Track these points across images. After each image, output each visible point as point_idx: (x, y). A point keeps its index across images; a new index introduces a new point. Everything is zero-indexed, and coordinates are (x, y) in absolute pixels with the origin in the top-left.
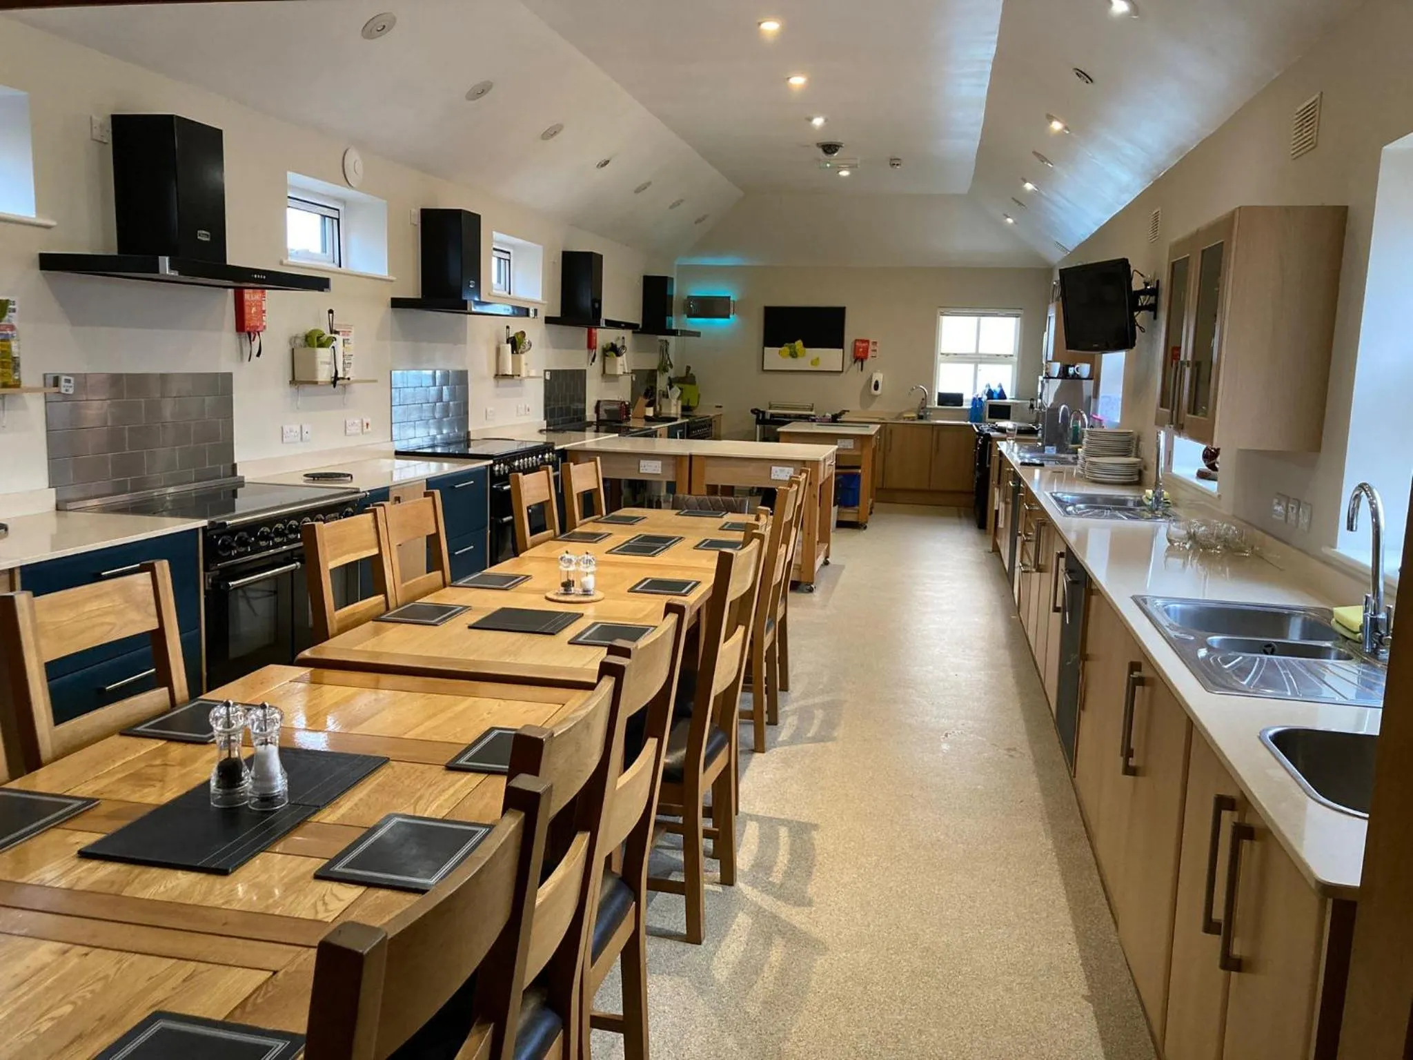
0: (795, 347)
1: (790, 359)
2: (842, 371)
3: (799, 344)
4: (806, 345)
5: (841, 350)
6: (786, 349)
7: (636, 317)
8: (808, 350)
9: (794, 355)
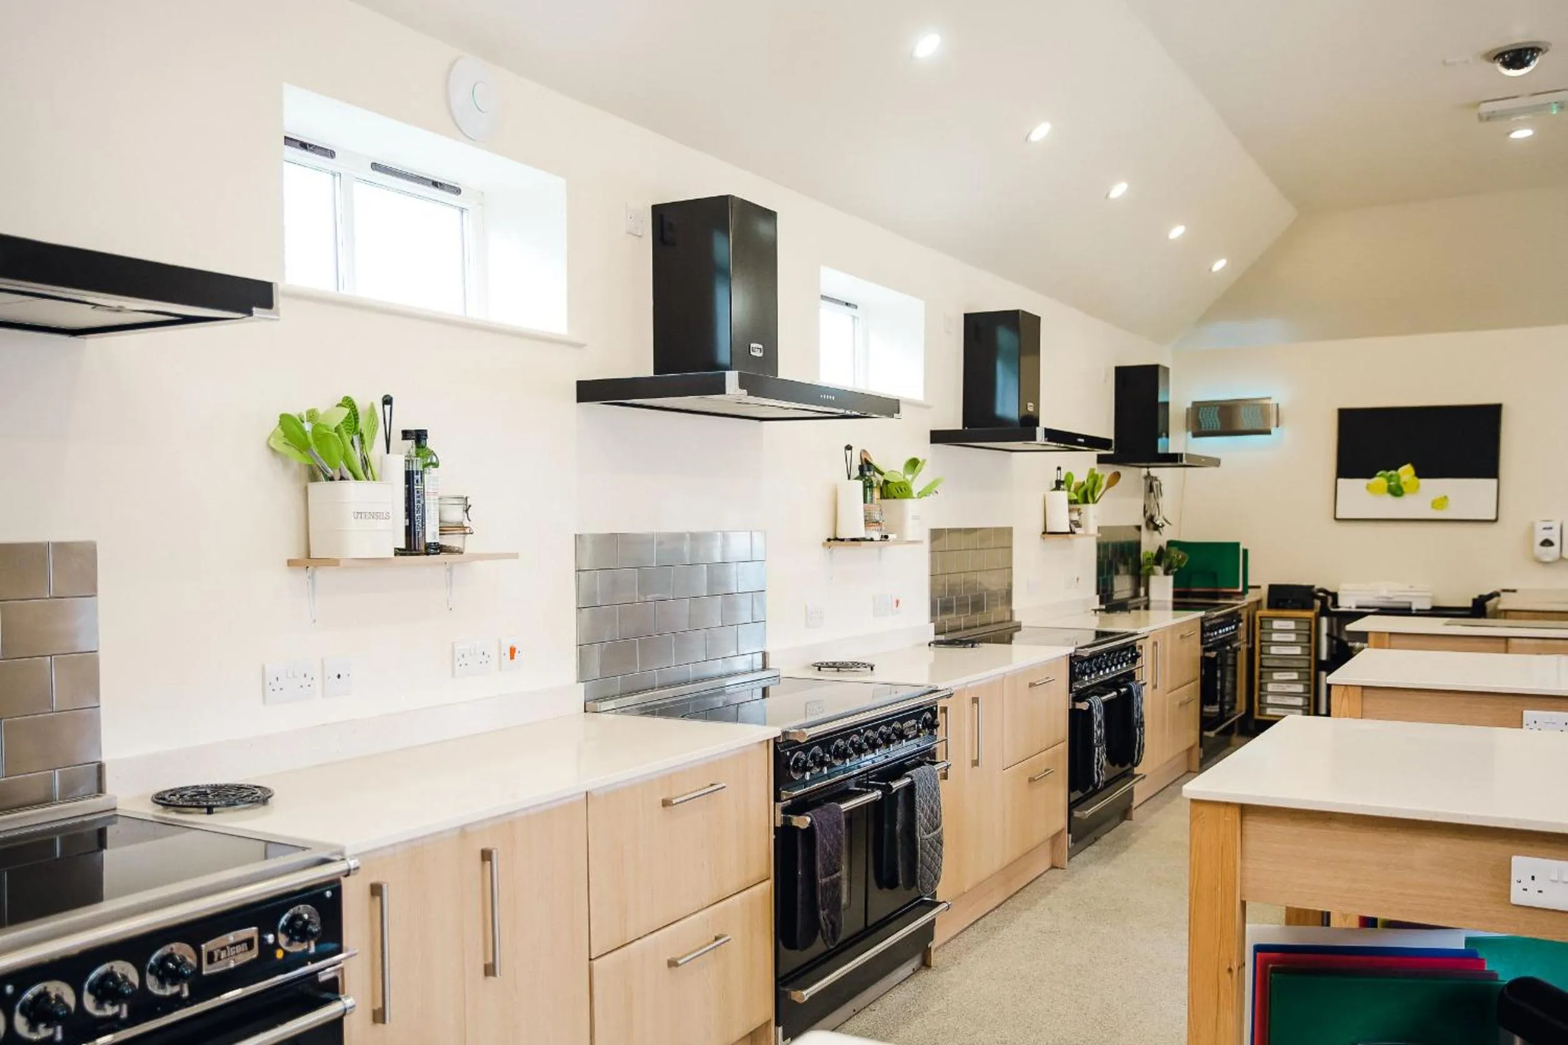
0: (1399, 477)
1: (1389, 498)
2: (1496, 520)
3: (1406, 472)
4: (1421, 474)
5: (1494, 482)
6: (1380, 481)
7: (1105, 429)
8: (1424, 482)
9: (1396, 491)
